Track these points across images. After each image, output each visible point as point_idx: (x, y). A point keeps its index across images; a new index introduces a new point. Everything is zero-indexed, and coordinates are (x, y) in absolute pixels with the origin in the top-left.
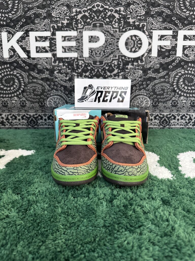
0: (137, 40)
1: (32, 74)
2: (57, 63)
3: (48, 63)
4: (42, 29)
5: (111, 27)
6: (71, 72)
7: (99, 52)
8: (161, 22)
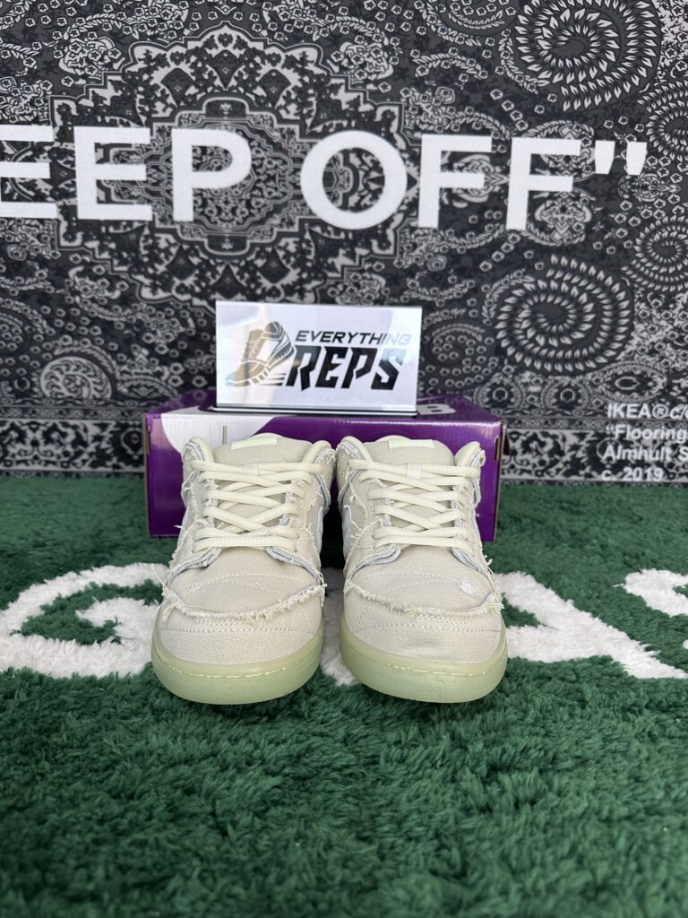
0: (365, 168)
2: (78, 242)
3: (45, 238)
4: (22, 115)
5: (271, 119)
6: (130, 272)
7: (232, 205)
8: (451, 105)
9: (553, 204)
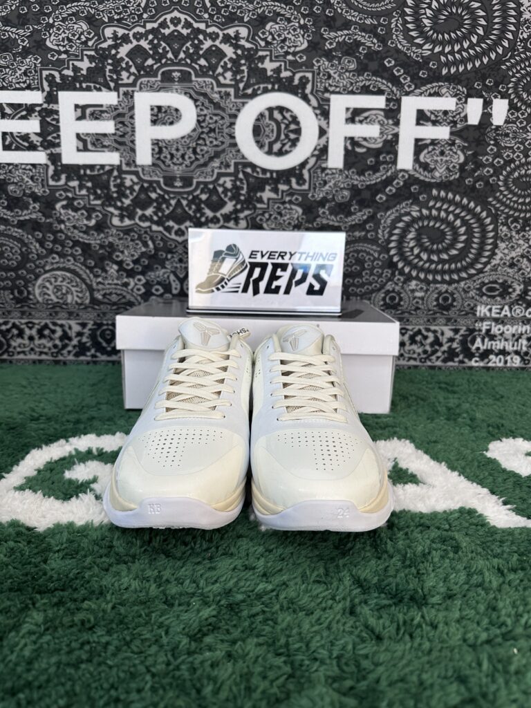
0: (286, 121)
2: (62, 182)
3: (37, 179)
4: (18, 83)
5: (212, 84)
6: (103, 205)
7: (181, 152)
8: (353, 71)
9: (434, 149)
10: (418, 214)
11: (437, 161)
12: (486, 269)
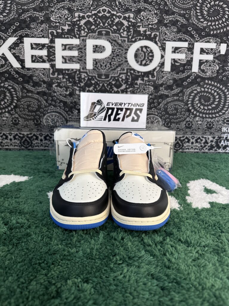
0: (148, 52)
1: (27, 87)
2: (56, 76)
3: (45, 75)
4: (39, 35)
5: (118, 36)
6: (72, 85)
7: (105, 64)
8: (176, 32)
9: (207, 64)
10: (200, 90)
11: (208, 69)
12: (226, 113)
